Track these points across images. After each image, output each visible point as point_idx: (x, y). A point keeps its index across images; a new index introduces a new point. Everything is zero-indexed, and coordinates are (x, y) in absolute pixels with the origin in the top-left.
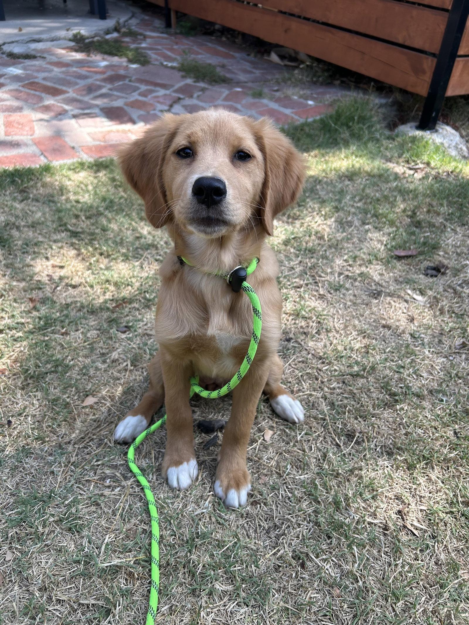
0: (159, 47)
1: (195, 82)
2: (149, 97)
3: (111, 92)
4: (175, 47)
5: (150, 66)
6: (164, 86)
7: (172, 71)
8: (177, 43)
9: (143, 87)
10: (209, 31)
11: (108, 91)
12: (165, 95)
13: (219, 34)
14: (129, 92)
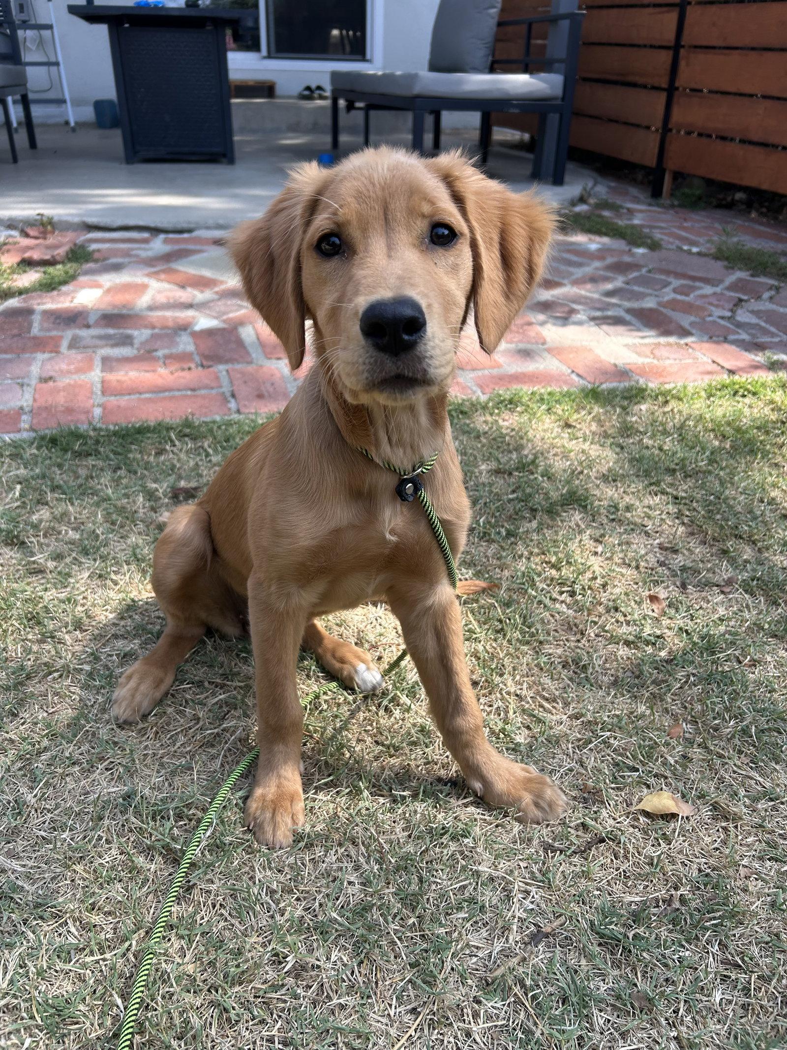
0: (663, 225)
1: (752, 276)
2: (692, 296)
3: (628, 287)
4: (685, 224)
5: (664, 251)
6: (707, 281)
7: (704, 259)
8: (685, 220)
9: (676, 283)
10: (724, 202)
11: (623, 285)
12: (715, 294)
13: (744, 207)
14: (657, 287)
